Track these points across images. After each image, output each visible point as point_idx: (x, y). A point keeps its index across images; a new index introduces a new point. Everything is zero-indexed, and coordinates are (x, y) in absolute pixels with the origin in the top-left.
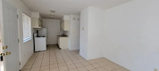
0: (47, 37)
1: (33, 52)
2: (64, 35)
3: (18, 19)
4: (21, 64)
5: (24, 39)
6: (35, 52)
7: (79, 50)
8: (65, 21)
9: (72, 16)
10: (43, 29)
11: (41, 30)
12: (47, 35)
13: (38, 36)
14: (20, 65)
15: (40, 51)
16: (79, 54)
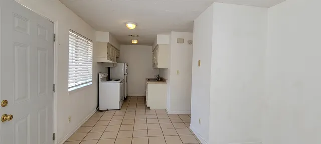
0: (126, 81)
1: (95, 110)
2: (160, 79)
3: (54, 43)
4: (56, 139)
5: (70, 85)
6: (98, 110)
7: (189, 116)
8: (159, 47)
9: (175, 35)
10: (119, 64)
11: (114, 67)
12: (127, 77)
13: (109, 79)
14: (54, 139)
15: (108, 110)
16: (188, 127)
